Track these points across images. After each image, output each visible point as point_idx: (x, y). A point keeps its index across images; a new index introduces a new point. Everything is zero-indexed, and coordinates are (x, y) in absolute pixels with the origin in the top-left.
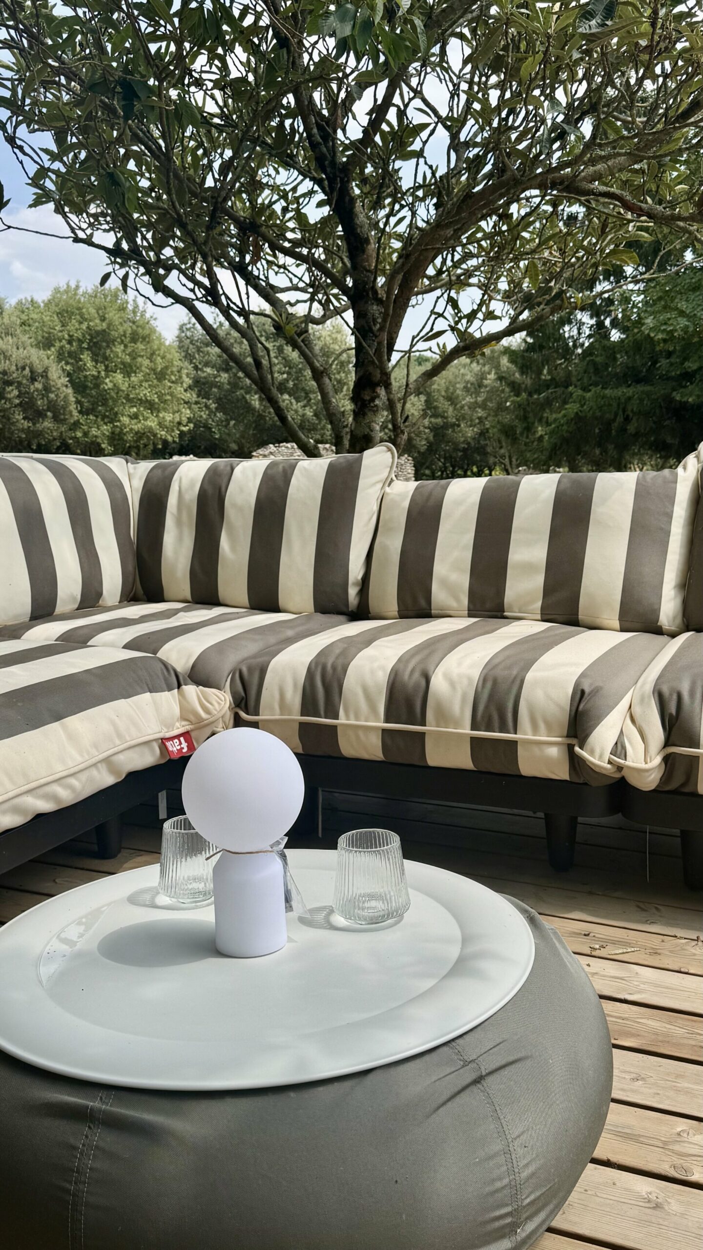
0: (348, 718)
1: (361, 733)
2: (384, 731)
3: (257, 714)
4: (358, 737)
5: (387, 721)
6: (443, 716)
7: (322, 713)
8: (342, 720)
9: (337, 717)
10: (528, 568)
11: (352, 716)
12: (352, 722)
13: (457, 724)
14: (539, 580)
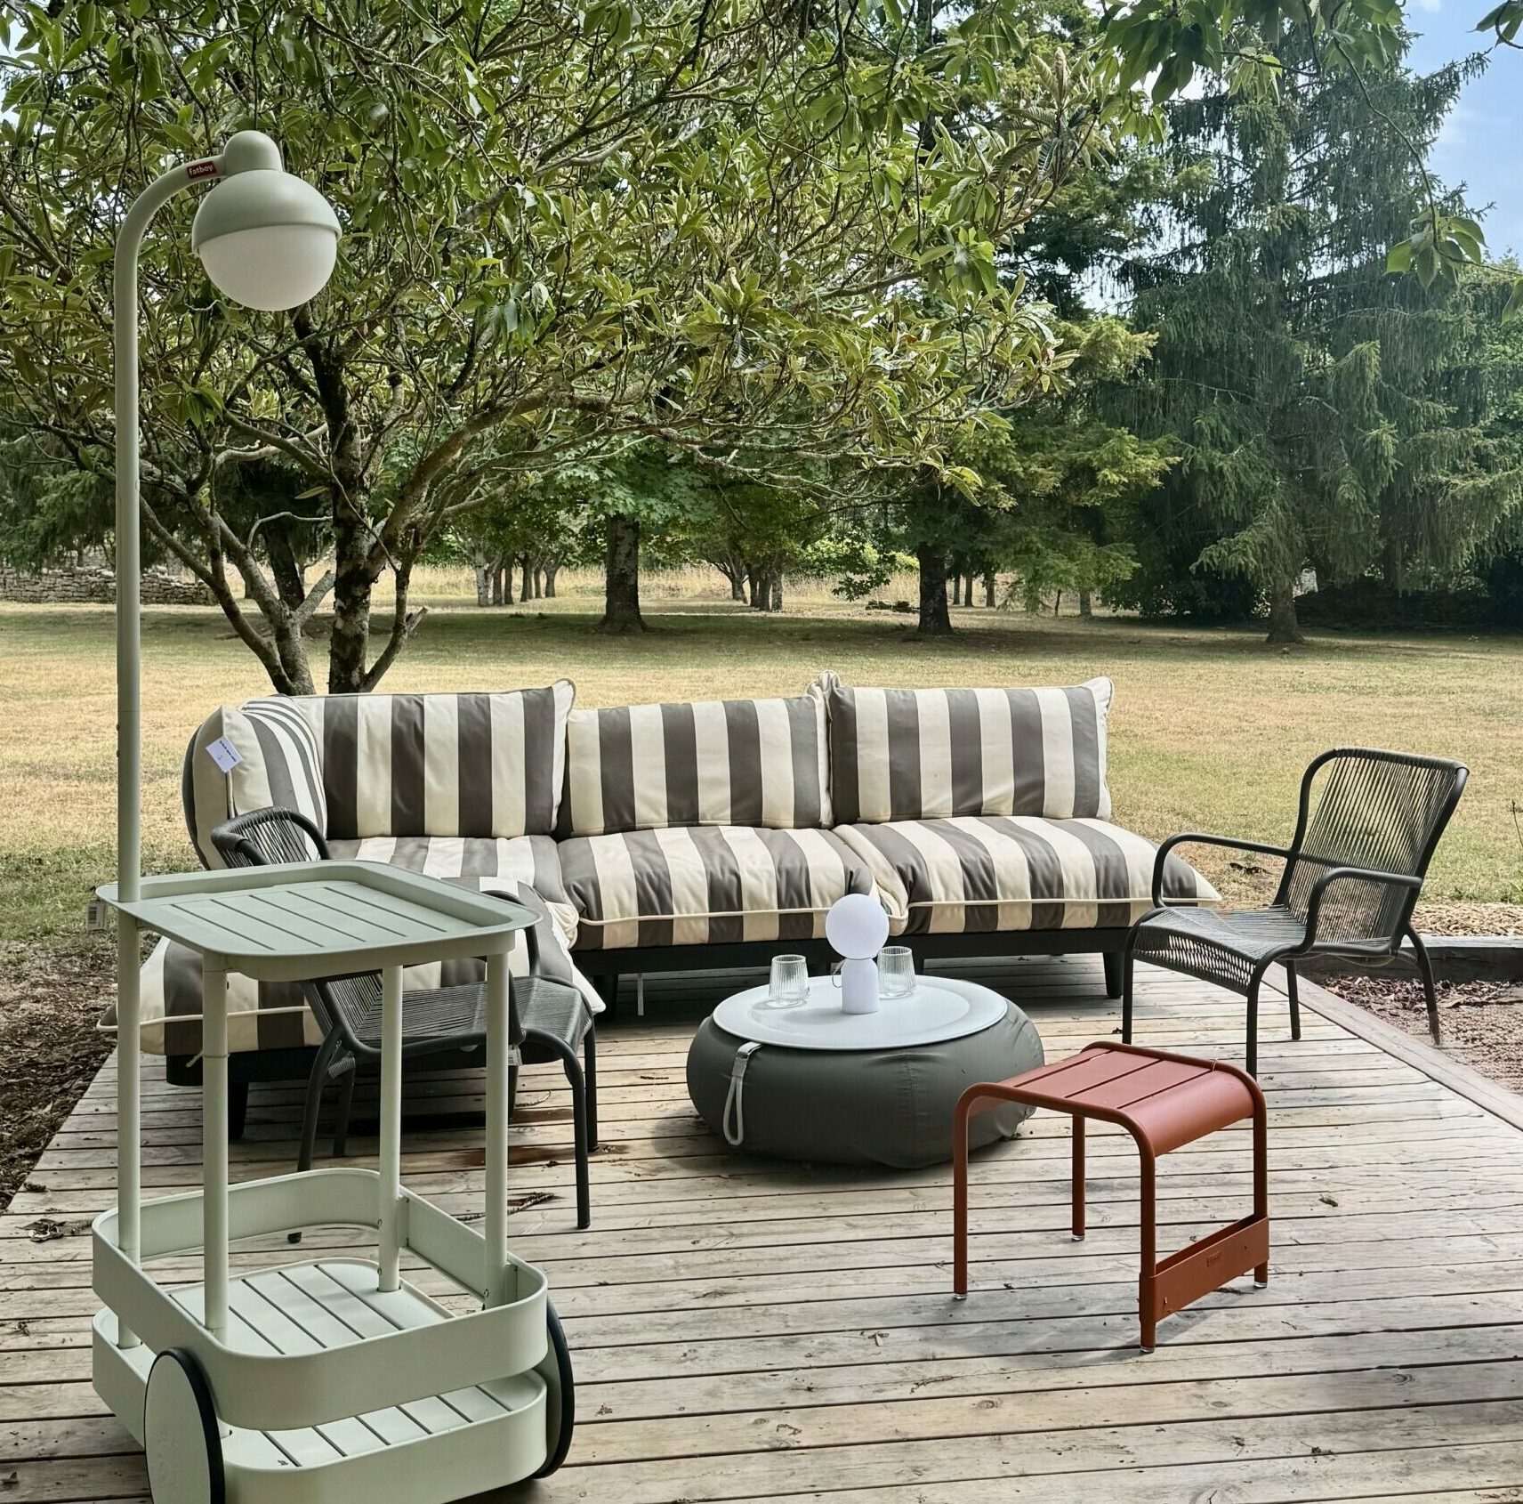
0: (680, 912)
1: (692, 923)
2: (710, 918)
3: (601, 919)
4: (690, 926)
5: (711, 911)
6: (756, 902)
7: (659, 911)
8: (676, 914)
9: (672, 913)
10: (714, 783)
11: (684, 910)
12: (685, 915)
13: (768, 906)
14: (726, 793)
